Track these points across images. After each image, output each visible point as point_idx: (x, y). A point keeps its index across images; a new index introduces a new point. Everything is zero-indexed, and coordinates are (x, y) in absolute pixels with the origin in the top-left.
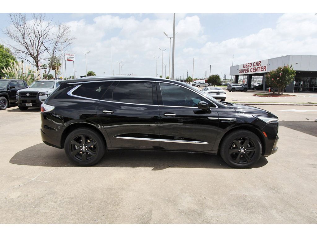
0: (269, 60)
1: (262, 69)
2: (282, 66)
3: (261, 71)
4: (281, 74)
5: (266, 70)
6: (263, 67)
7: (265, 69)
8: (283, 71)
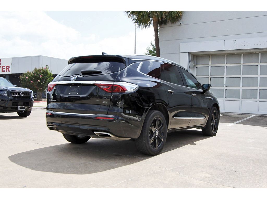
0: (12, 58)
1: (4, 69)
2: (41, 66)
3: (2, 71)
4: (41, 76)
5: (9, 71)
6: (4, 66)
7: (8, 69)
8: (43, 73)
